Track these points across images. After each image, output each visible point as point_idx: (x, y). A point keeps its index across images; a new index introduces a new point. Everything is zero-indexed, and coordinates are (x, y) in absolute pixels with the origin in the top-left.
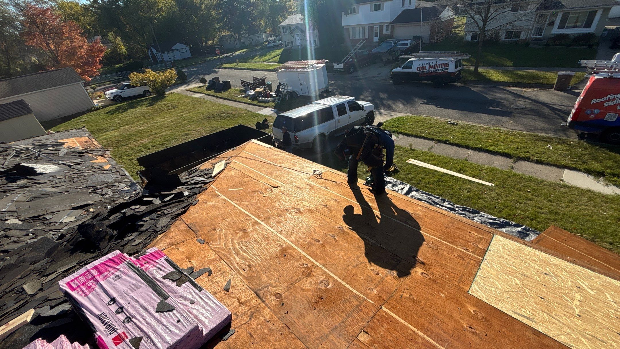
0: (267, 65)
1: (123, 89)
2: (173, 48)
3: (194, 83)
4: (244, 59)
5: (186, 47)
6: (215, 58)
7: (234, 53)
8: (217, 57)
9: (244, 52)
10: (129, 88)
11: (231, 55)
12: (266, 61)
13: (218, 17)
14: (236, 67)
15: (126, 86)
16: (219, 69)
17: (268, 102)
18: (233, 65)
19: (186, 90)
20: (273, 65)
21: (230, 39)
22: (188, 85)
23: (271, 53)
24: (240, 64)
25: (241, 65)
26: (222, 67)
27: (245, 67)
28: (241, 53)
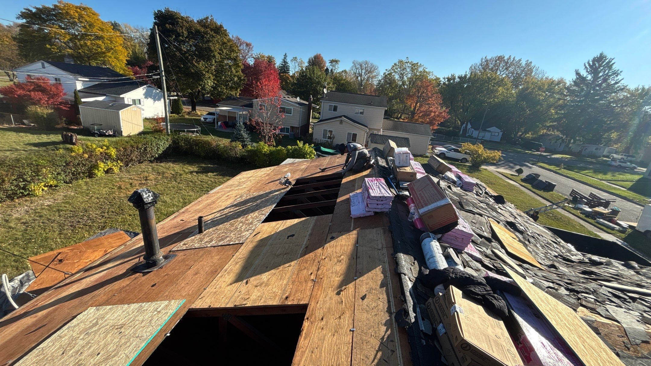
0: (608, 186)
1: (451, 151)
2: (487, 129)
3: (503, 168)
4: (569, 166)
5: (500, 133)
6: (527, 152)
7: (552, 155)
8: (530, 152)
9: (568, 158)
10: (454, 151)
11: (548, 155)
12: (607, 180)
13: (556, 116)
14: (557, 171)
15: (454, 149)
16: (533, 164)
17: (613, 229)
18: (552, 167)
19: (498, 172)
20: (618, 189)
21: (557, 140)
22: (498, 168)
23: (615, 174)
24: (562, 170)
25: (565, 172)
26: (538, 164)
27: (571, 176)
28: (562, 158)
